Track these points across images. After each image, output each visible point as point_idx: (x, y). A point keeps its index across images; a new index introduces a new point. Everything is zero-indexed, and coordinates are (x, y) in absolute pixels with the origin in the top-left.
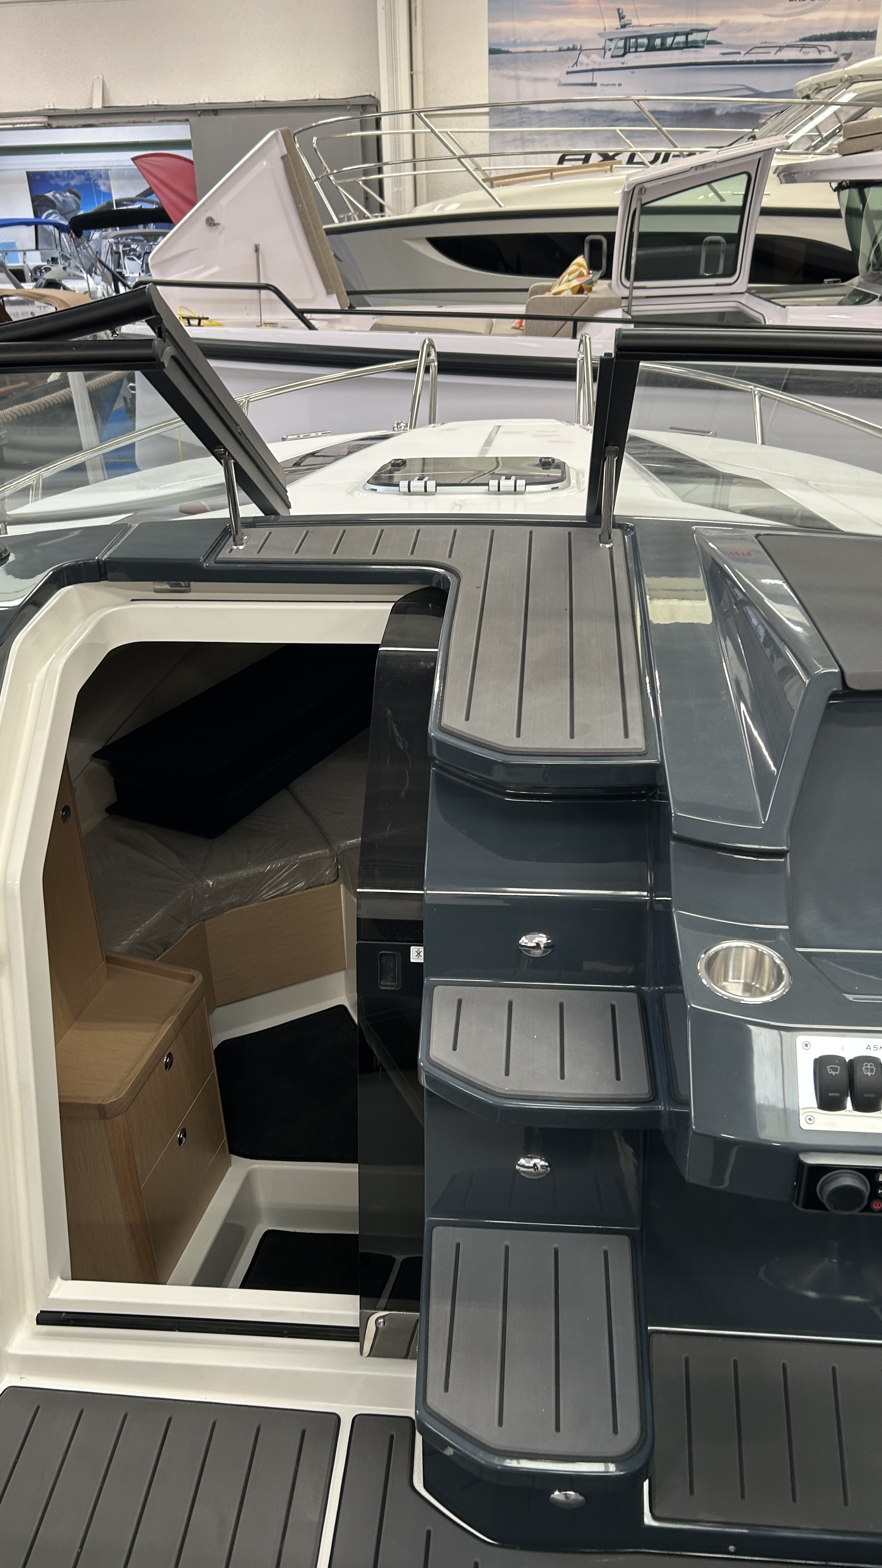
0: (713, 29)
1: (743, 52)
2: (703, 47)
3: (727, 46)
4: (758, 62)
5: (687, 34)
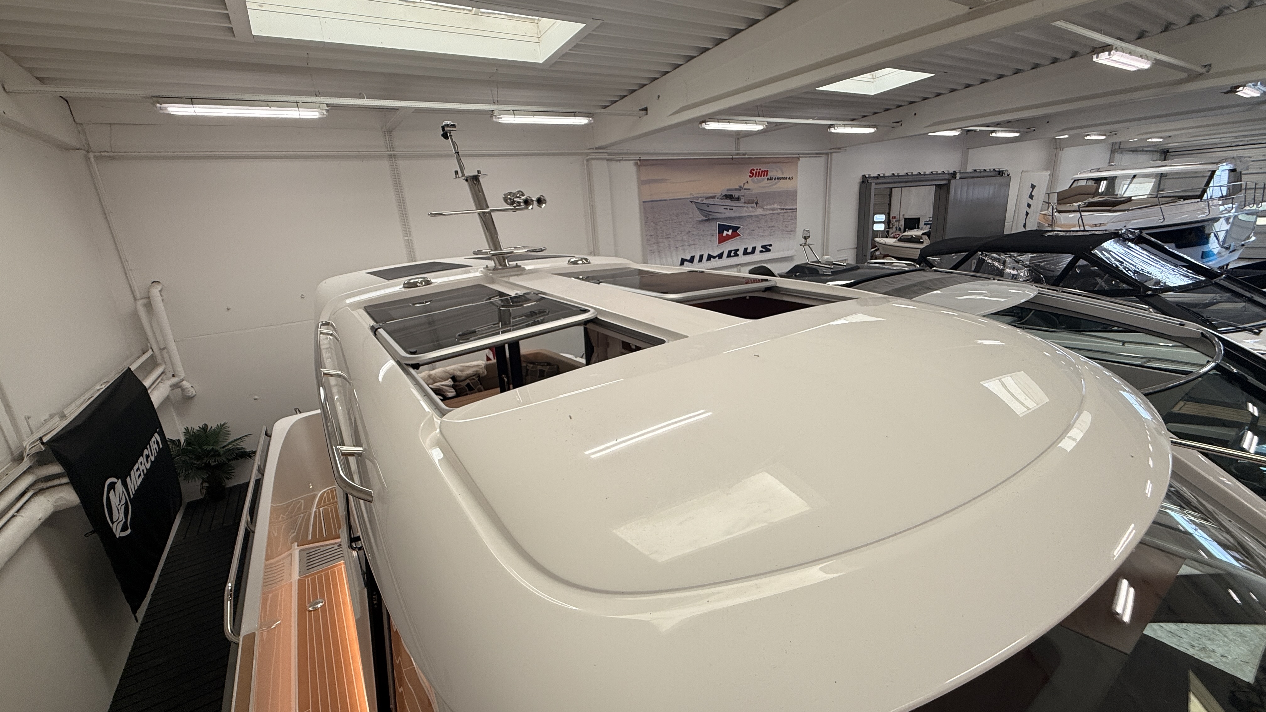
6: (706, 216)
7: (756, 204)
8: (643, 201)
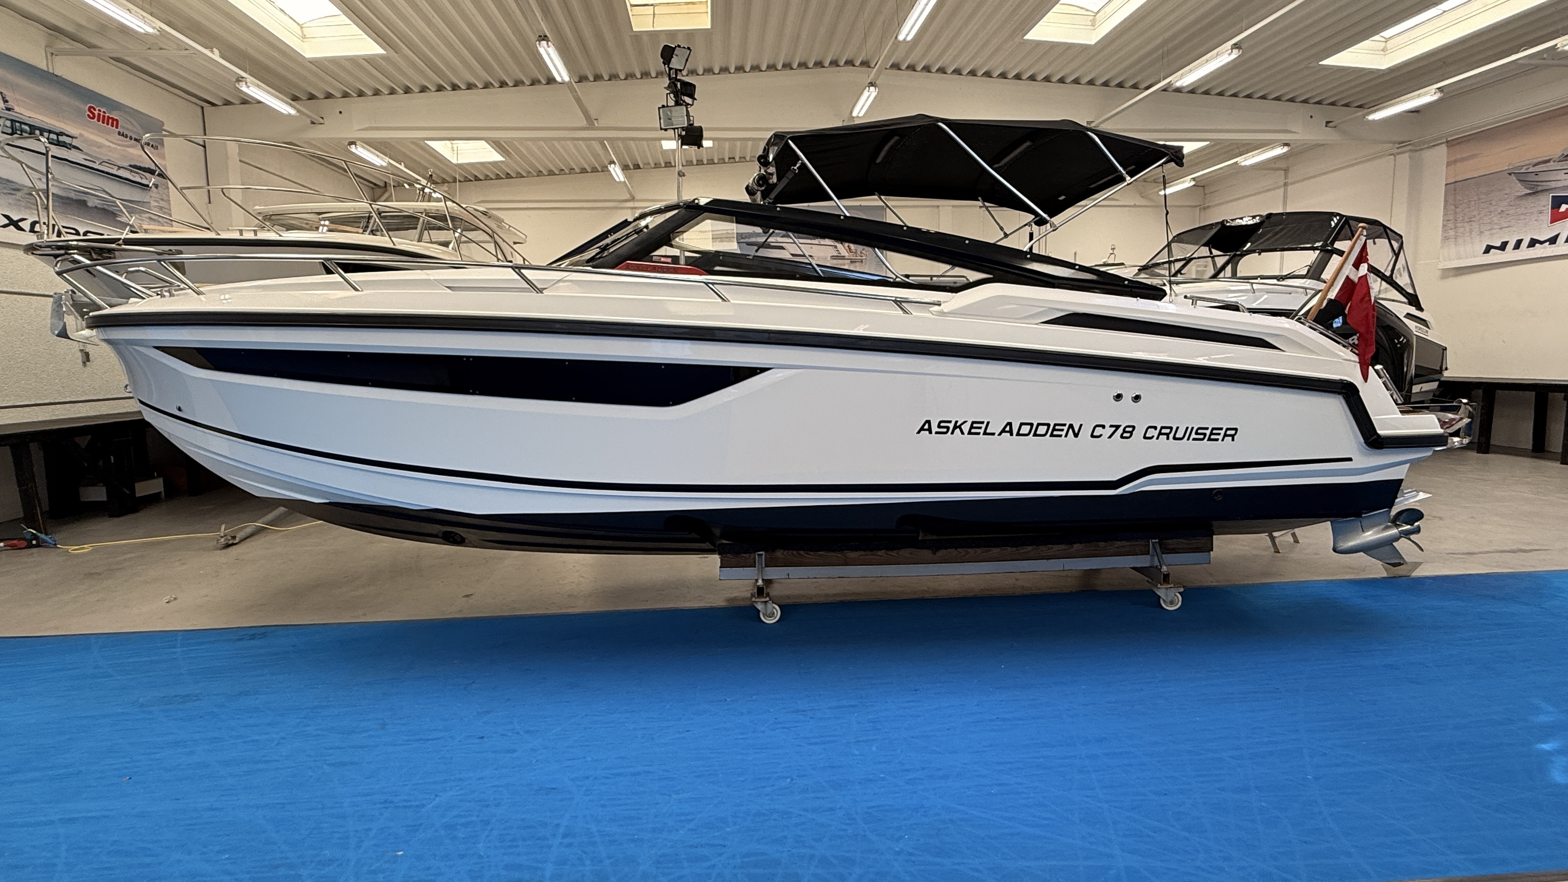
0: (76, 138)
1: (98, 163)
2: (70, 149)
3: (86, 154)
4: (108, 173)
5: (58, 134)
6: (1530, 189)
8: (1446, 185)
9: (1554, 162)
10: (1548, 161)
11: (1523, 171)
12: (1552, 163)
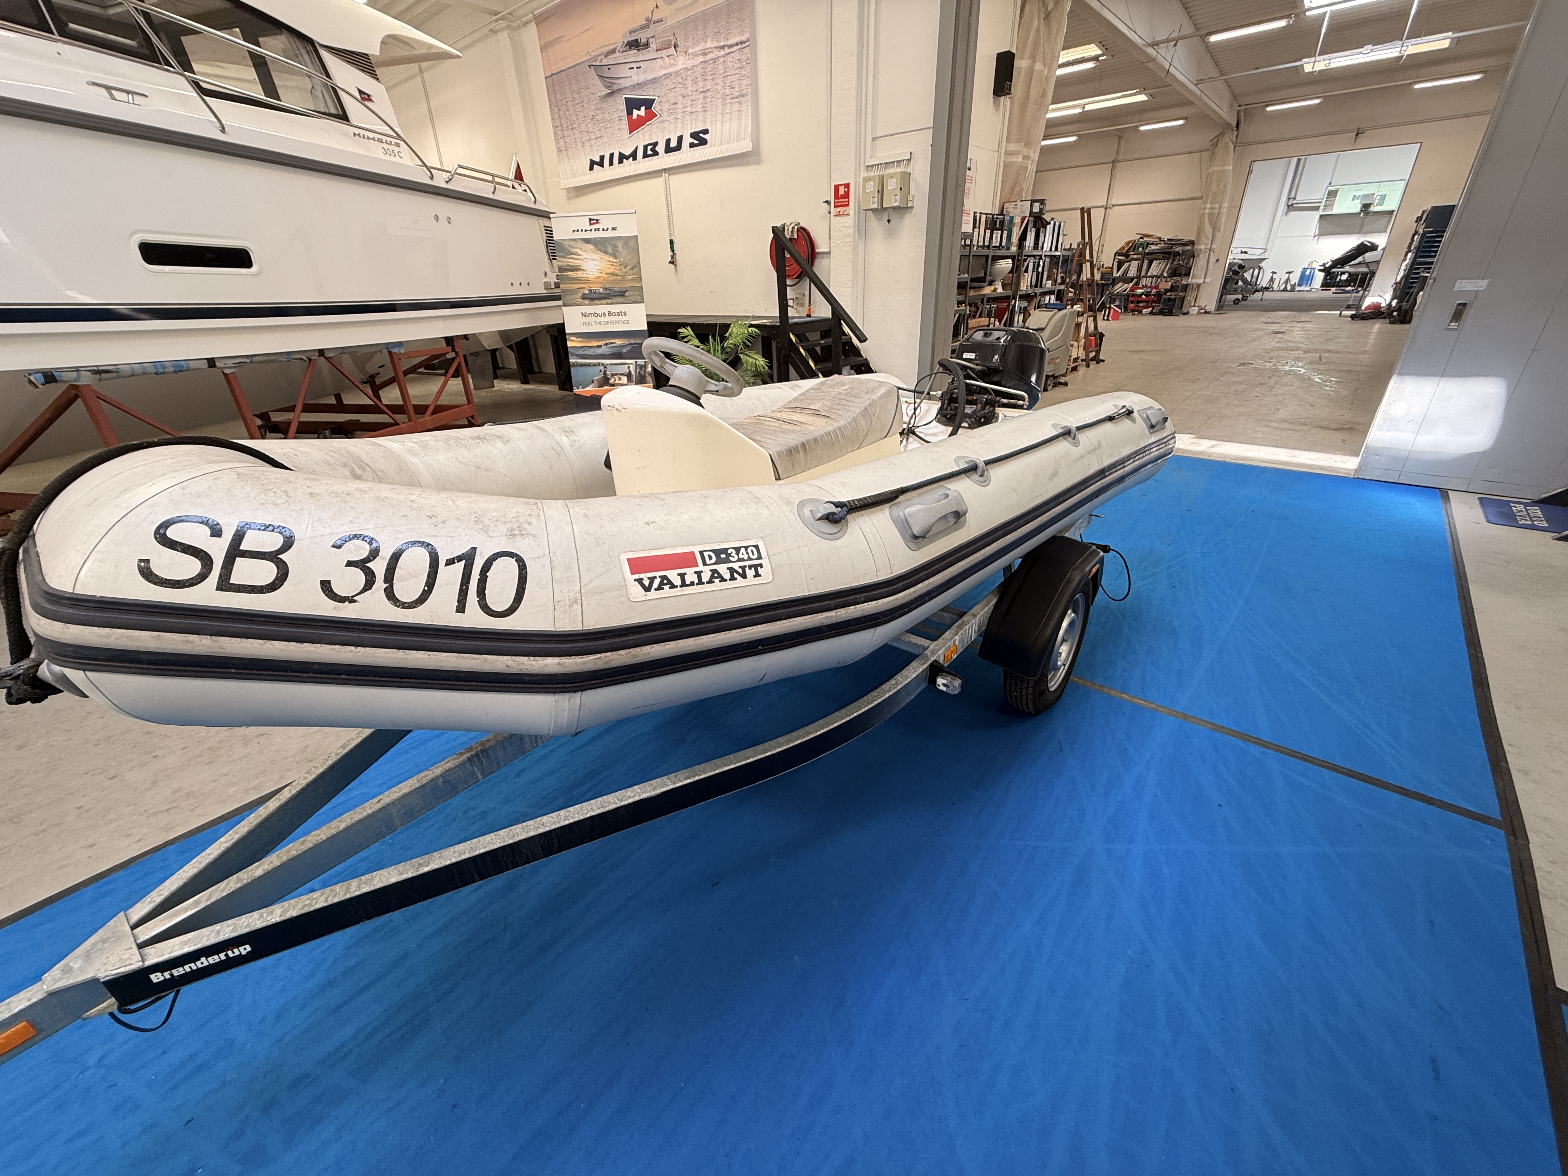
6: (608, 87)
7: (675, 47)
8: (546, 78)
9: (619, 52)
10: (613, 51)
11: (598, 63)
12: (617, 54)
